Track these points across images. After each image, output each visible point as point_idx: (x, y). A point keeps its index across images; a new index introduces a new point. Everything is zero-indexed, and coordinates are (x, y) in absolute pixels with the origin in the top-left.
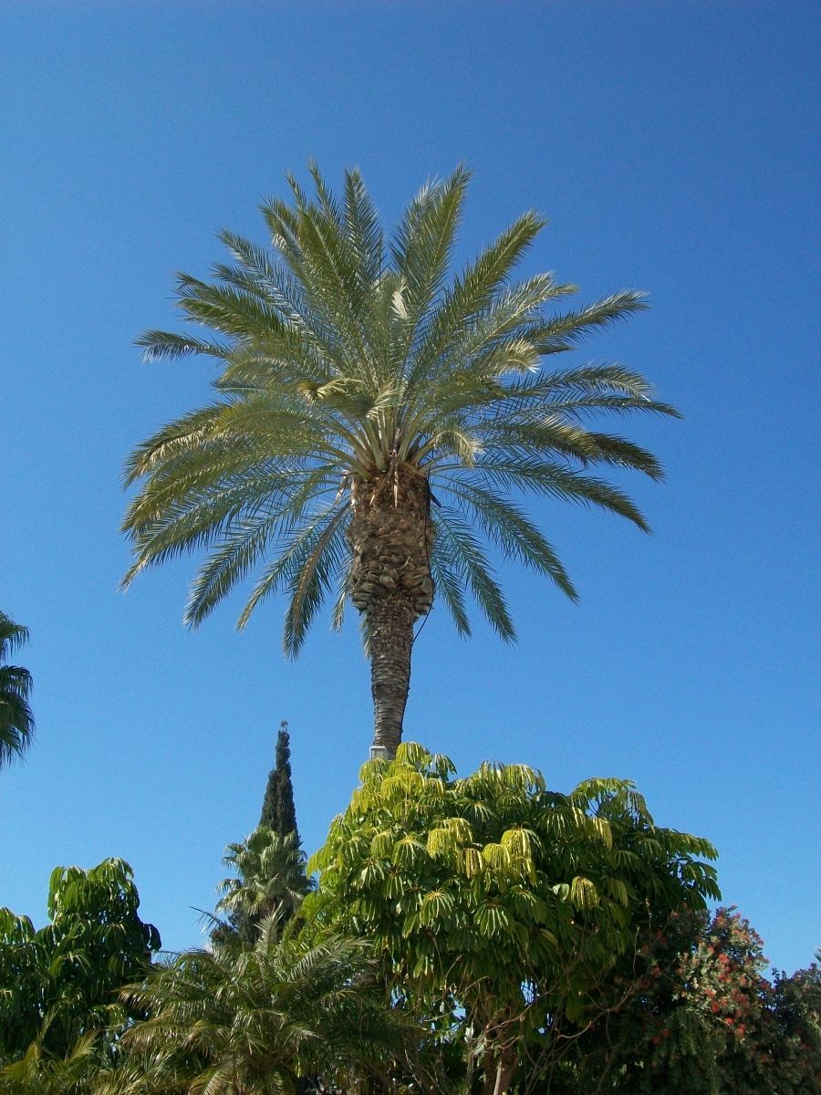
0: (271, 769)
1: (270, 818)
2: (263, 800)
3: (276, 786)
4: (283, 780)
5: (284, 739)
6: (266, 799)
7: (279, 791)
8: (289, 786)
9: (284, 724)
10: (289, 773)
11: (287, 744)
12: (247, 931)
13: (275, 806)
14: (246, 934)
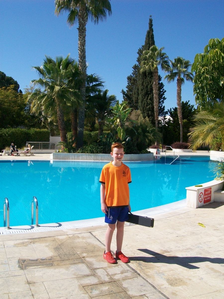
0: (147, 30)
1: (148, 44)
2: (145, 39)
3: (149, 35)
4: (151, 33)
5: (151, 21)
6: (146, 39)
7: (150, 36)
8: (153, 35)
9: (151, 16)
10: (153, 31)
11: (152, 22)
12: (142, 76)
13: (149, 41)
14: (141, 77)
